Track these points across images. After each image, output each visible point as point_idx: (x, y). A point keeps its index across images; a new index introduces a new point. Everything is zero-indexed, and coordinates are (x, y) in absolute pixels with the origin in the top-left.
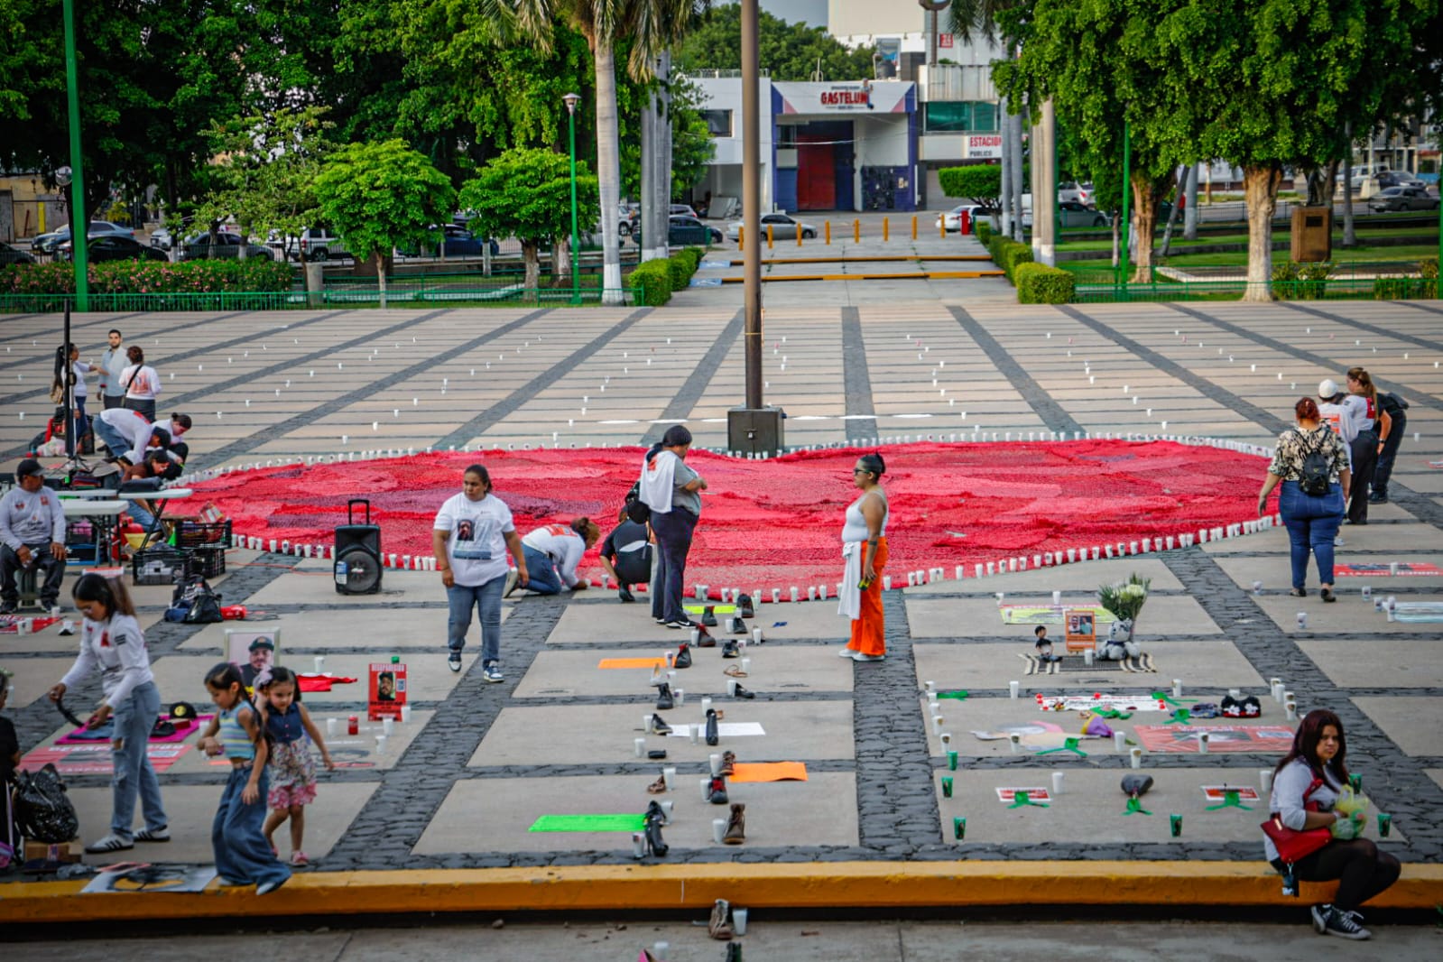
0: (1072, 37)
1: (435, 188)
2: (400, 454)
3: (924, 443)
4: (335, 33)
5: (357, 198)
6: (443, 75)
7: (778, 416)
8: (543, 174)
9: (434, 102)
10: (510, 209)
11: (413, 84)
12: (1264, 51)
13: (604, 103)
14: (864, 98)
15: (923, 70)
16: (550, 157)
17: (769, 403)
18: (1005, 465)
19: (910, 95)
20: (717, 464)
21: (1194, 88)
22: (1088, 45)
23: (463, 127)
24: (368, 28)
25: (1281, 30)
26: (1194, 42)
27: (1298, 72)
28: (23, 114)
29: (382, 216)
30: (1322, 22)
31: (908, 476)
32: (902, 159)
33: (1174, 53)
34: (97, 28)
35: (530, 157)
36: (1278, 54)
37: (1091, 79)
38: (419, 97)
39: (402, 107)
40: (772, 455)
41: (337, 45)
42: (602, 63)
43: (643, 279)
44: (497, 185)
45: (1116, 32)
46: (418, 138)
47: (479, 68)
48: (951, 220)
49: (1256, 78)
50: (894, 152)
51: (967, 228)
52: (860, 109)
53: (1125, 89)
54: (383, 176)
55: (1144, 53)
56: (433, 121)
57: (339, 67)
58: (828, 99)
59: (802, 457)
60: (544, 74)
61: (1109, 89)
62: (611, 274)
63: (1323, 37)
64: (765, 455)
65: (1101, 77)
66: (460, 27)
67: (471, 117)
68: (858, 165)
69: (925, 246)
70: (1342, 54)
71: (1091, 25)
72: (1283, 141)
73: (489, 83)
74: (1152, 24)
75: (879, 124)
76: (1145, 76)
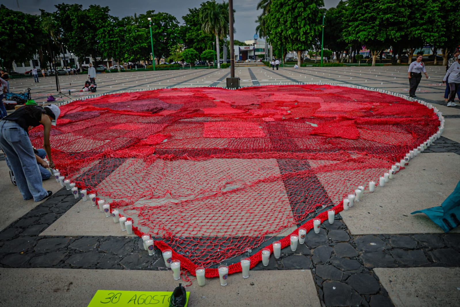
0: (276, 33)
1: (197, 54)
2: (153, 89)
3: (271, 85)
4: (186, 37)
5: (187, 56)
6: (198, 41)
7: (238, 79)
8: (211, 52)
9: (198, 45)
10: (206, 57)
11: (195, 42)
12: (301, 35)
13: (217, 43)
14: (249, 48)
15: (255, 45)
16: (211, 51)
17: (236, 76)
18: (295, 91)
19: (254, 48)
20: (224, 91)
21: (292, 40)
22: (278, 35)
23: (201, 48)
24: (190, 36)
25: (303, 32)
26: (292, 34)
27: (305, 38)
28: (147, 47)
29: (190, 58)
30: (308, 31)
31: (273, 94)
32: (253, 55)
33: (289, 35)
34: (158, 37)
35: (209, 50)
36: (303, 36)
37: (279, 39)
38: (196, 44)
39: (194, 45)
40: (237, 89)
41: (186, 38)
42: (217, 37)
43: (223, 65)
44: (205, 54)
45: (282, 33)
46: (195, 49)
47: (203, 40)
48: (259, 60)
49: (300, 39)
50: (252, 54)
51: (261, 61)
52: (248, 49)
53: (284, 41)
54: (190, 53)
55: (285, 35)
56: (197, 47)
57: (187, 41)
58: (245, 48)
59: (244, 89)
60: (211, 41)
61: (281, 41)
62: (219, 65)
63: (309, 33)
64: (235, 88)
65: (280, 39)
66: (200, 35)
67: (202, 46)
68: (248, 55)
69: (256, 63)
70: (311, 36)
71: (279, 32)
72: (303, 47)
73: (204, 42)
74: (287, 31)
75: (251, 51)
76: (286, 38)
